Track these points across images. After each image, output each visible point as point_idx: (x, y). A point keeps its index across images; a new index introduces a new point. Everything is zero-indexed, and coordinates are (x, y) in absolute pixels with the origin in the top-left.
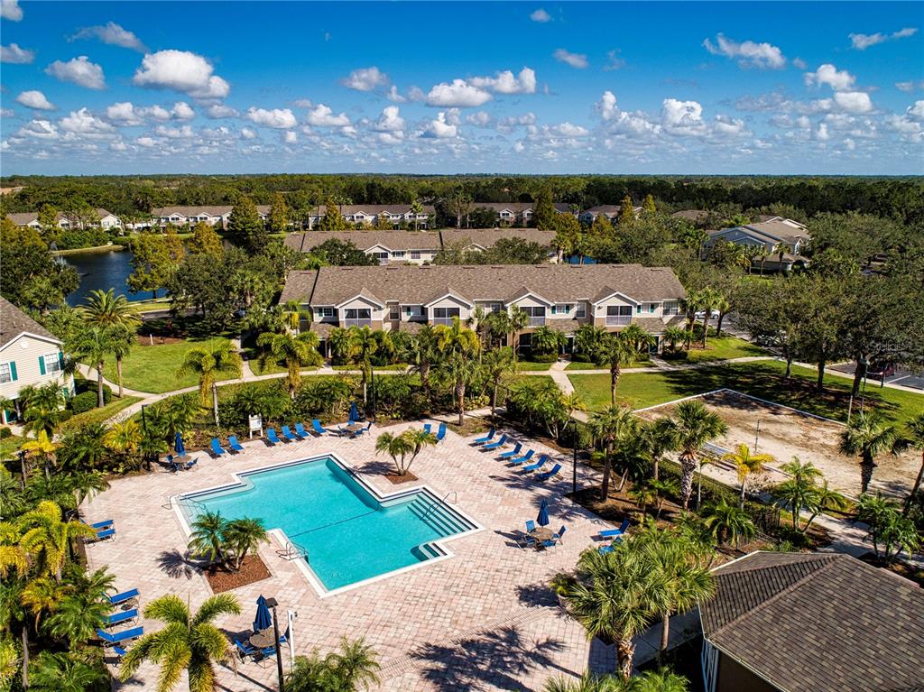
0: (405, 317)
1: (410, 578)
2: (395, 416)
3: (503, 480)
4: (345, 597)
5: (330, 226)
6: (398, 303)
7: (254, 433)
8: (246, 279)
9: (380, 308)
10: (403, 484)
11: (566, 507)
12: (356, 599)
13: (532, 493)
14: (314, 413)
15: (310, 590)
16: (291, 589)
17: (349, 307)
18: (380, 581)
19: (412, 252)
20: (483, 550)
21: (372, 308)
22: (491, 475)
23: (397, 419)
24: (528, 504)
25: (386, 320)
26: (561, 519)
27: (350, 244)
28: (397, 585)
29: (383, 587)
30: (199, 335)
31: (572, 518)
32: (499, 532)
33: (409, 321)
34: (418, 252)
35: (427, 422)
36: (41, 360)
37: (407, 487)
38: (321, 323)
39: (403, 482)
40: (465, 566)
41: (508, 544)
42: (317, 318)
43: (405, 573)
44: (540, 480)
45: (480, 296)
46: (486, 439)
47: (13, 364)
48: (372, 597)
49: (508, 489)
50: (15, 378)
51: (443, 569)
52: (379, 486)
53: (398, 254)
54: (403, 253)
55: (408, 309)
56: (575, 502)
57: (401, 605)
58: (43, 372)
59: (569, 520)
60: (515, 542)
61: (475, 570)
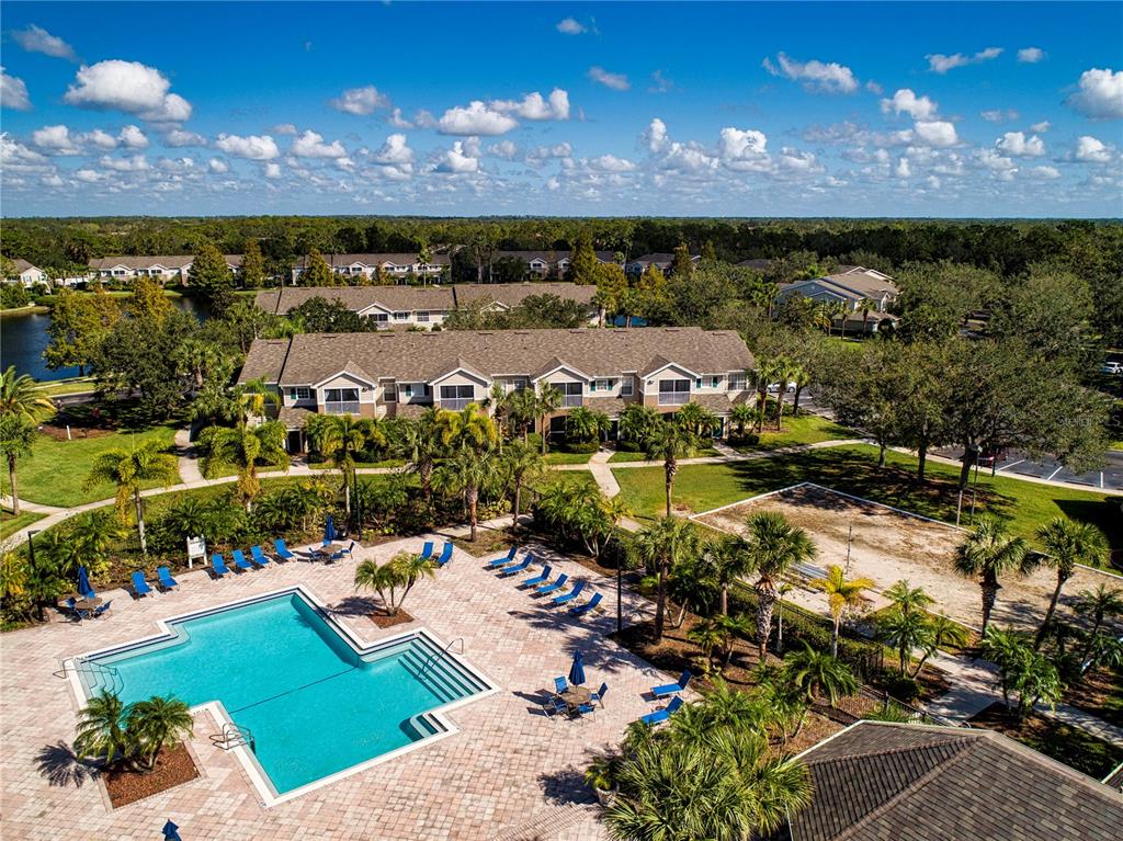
0: (404, 398)
1: (395, 769)
2: (386, 531)
3: (526, 616)
4: (302, 803)
6: (394, 380)
7: (196, 561)
8: (195, 351)
9: (371, 388)
10: (393, 628)
11: (609, 653)
12: (318, 805)
13: (565, 635)
14: (278, 530)
15: (254, 796)
16: (227, 794)
17: (329, 387)
18: (354, 776)
19: (419, 314)
20: (497, 722)
21: (360, 388)
22: (511, 610)
23: (390, 534)
24: (558, 651)
25: (379, 403)
26: (602, 671)
27: (339, 304)
28: (377, 780)
29: (358, 784)
30: (136, 425)
31: (617, 668)
32: (518, 694)
33: (410, 404)
34: (427, 313)
35: (430, 538)
37: (398, 631)
38: (294, 407)
39: (393, 624)
40: (472, 747)
41: (531, 711)
42: (289, 401)
43: (389, 762)
44: (574, 616)
45: (500, 371)
46: (504, 560)
48: (340, 801)
49: (533, 629)
51: (442, 753)
52: (359, 632)
53: (401, 315)
54: (407, 315)
55: (408, 388)
56: (621, 645)
57: (379, 811)
59: (613, 671)
60: (540, 707)
61: (485, 753)
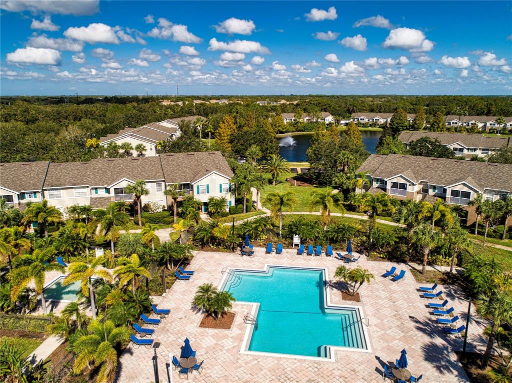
0: (431, 192)
1: (295, 363)
2: (382, 256)
3: (417, 322)
4: (251, 358)
5: (436, 128)
6: (427, 182)
7: (296, 245)
9: (413, 184)
10: (348, 302)
11: (449, 361)
12: (256, 362)
13: (430, 340)
14: (333, 241)
15: (239, 346)
16: (232, 340)
17: (394, 181)
18: (277, 358)
19: (483, 150)
20: (355, 366)
21: (408, 184)
22: (412, 315)
23: (383, 258)
24: (419, 347)
25: (418, 193)
26: (435, 369)
27: (436, 141)
28: (284, 365)
29: (276, 362)
30: (322, 184)
31: (445, 372)
32: (377, 358)
33: (434, 196)
34: (488, 150)
35: (395, 265)
36: (221, 186)
37: (349, 304)
38: (377, 188)
39: (349, 300)
40: (334, 371)
41: (377, 370)
42: (375, 185)
43: (295, 359)
44: (445, 332)
45: (492, 186)
46: (429, 289)
47: (208, 186)
48: (264, 365)
49: (415, 330)
50: (208, 192)
51: (319, 367)
52: (333, 297)
53: (472, 150)
54: (475, 150)
55: (434, 188)
56: (460, 360)
57: (274, 377)
58: (221, 192)
59: (441, 372)
60: (383, 370)
61: (338, 378)
